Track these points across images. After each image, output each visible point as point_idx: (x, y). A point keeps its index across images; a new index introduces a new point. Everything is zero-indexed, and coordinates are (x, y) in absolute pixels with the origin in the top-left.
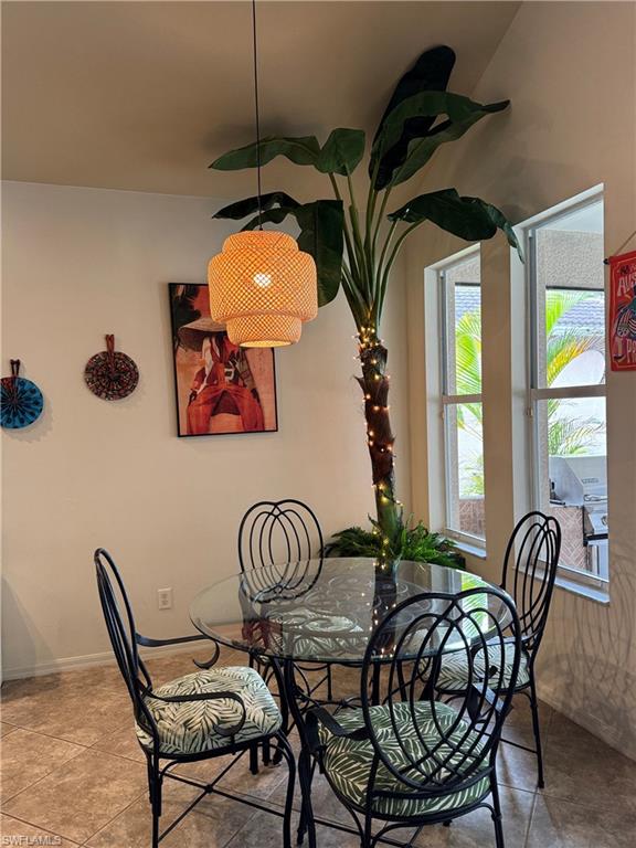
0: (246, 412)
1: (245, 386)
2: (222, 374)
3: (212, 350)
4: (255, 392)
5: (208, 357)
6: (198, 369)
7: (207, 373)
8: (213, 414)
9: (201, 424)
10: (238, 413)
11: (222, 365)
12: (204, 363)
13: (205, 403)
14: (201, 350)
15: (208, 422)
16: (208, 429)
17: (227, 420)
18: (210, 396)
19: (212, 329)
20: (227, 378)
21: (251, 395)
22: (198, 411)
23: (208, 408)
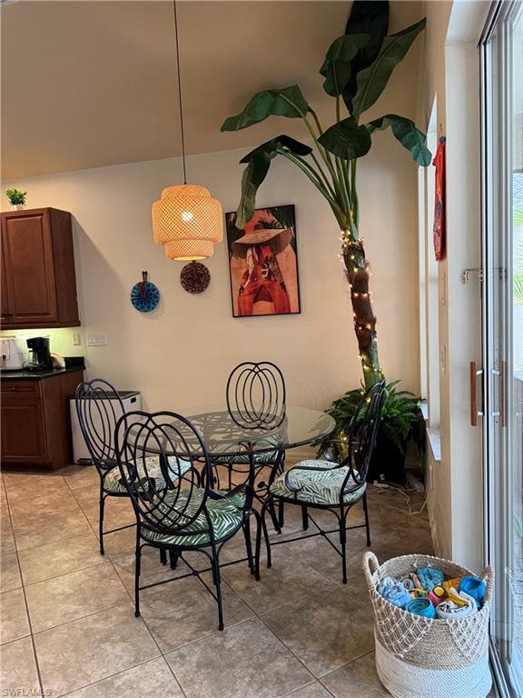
0: (277, 301)
1: (276, 281)
2: (260, 273)
3: (253, 257)
4: (283, 285)
5: (250, 262)
6: (245, 270)
7: (250, 272)
8: (255, 302)
9: (247, 308)
10: (271, 301)
11: (260, 267)
12: (248, 266)
13: (249, 294)
14: (245, 258)
15: (251, 307)
16: (251, 312)
17: (264, 306)
18: (252, 289)
19: (253, 242)
20: (264, 276)
21: (280, 287)
22: (244, 300)
23: (252, 298)
